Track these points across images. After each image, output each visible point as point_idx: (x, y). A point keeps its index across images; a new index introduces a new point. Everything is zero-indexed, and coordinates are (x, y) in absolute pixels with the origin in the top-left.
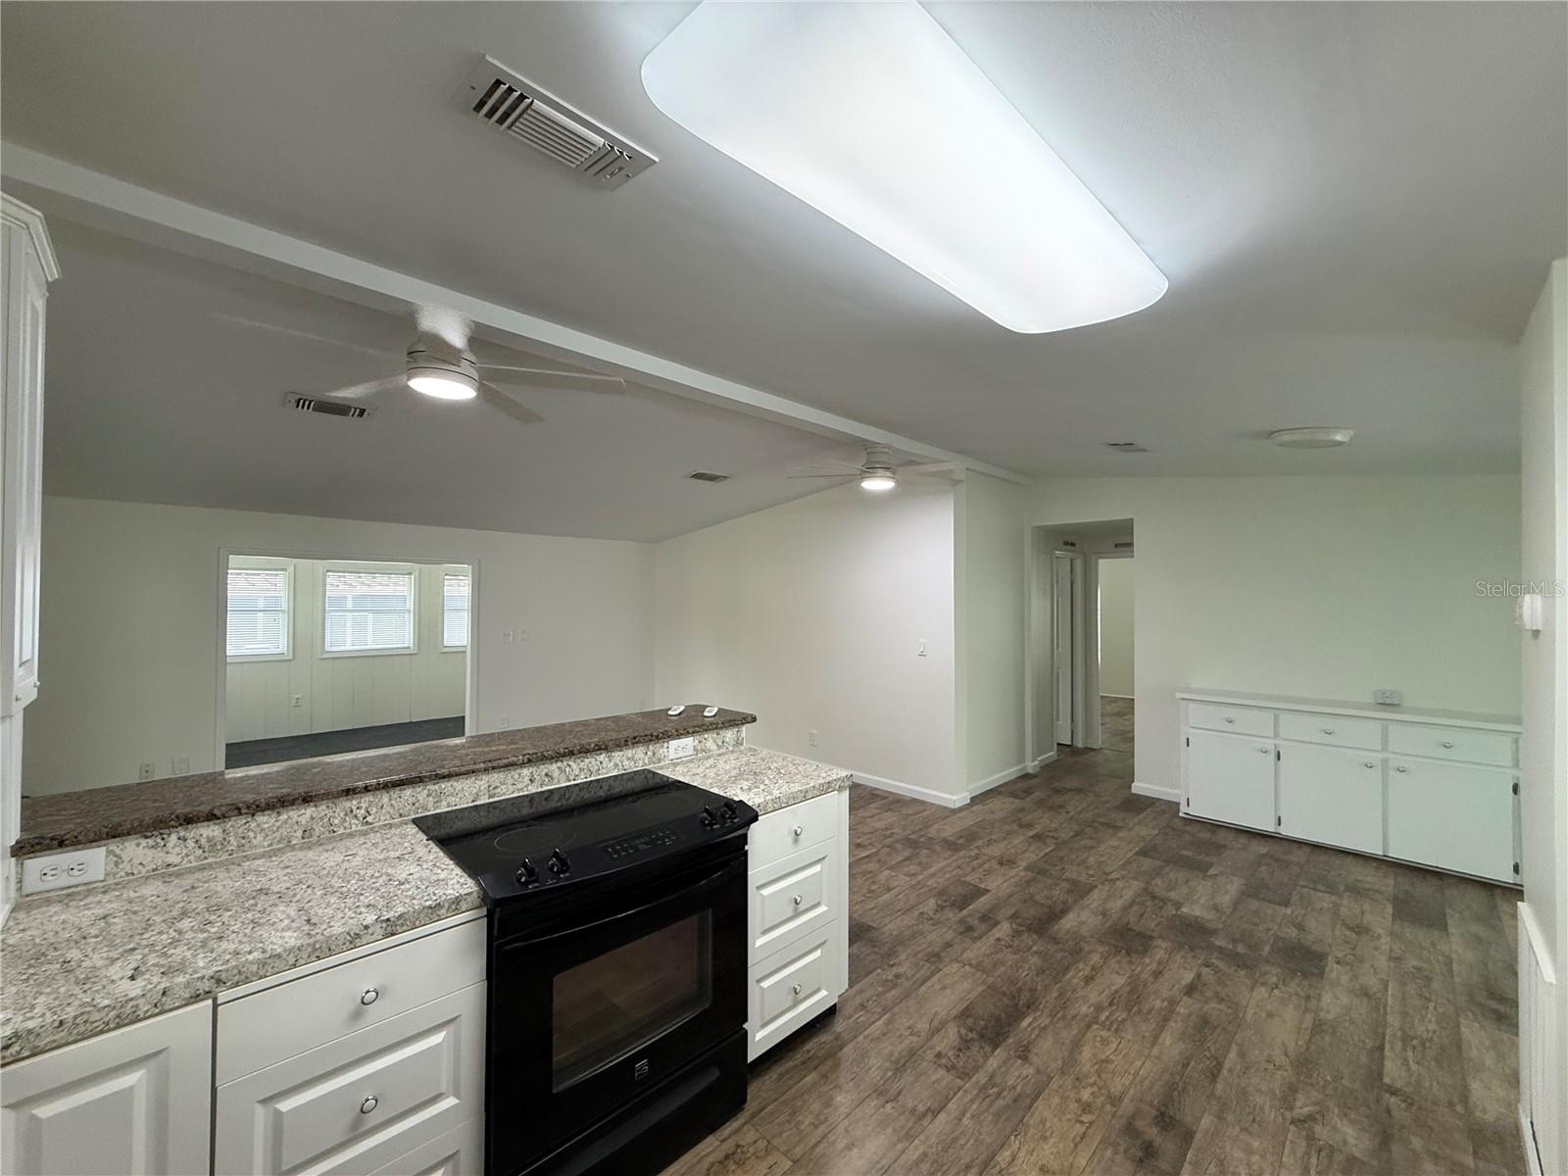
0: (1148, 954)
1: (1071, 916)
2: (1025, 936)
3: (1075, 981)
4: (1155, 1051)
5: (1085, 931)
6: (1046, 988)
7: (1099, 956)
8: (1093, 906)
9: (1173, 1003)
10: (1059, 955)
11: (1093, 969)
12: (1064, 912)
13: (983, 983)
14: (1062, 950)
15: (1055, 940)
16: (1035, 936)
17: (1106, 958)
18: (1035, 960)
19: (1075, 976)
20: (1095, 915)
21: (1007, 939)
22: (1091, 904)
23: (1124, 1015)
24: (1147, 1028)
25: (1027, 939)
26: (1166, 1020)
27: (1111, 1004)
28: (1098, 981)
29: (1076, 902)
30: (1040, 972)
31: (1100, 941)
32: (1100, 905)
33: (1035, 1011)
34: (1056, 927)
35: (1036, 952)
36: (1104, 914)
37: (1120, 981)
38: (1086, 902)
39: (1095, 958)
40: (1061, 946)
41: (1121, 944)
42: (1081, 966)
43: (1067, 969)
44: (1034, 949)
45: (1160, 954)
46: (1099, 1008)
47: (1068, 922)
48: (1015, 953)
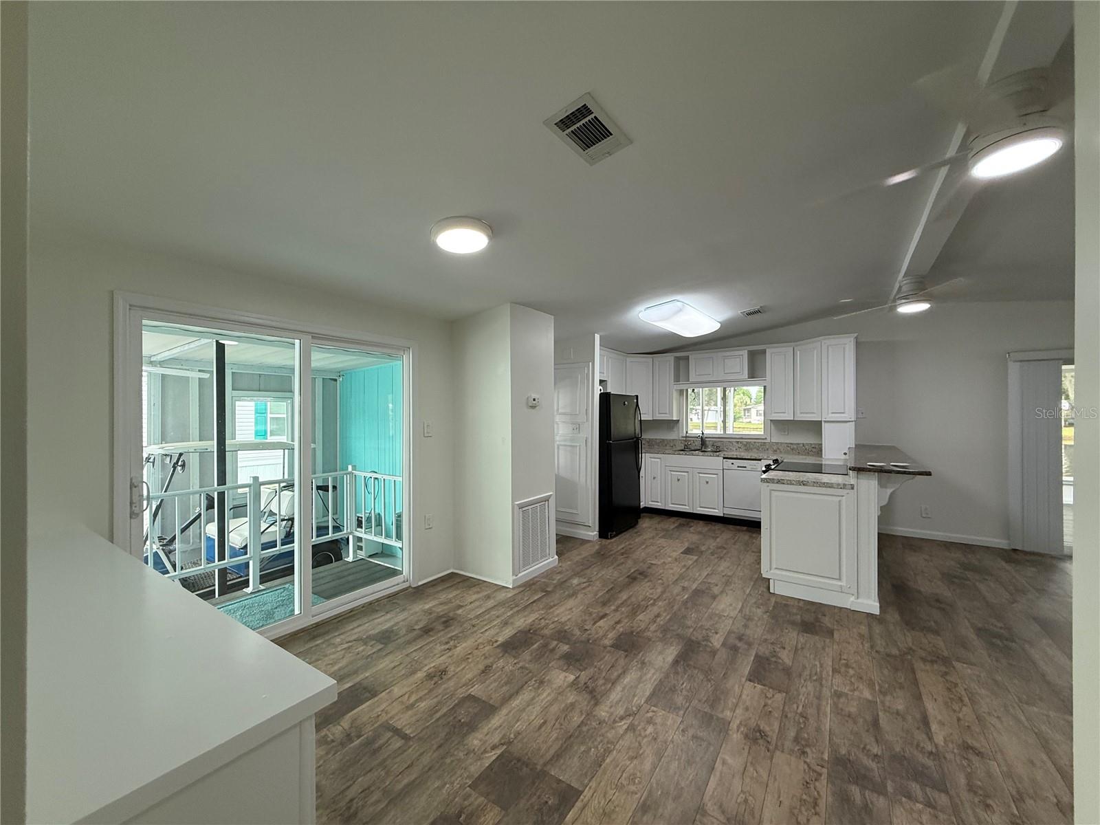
0: (619, 634)
1: (670, 659)
2: (700, 637)
3: (664, 614)
4: (631, 593)
5: (659, 646)
6: (679, 610)
7: (651, 629)
8: (653, 671)
9: (616, 610)
10: (675, 627)
11: (655, 622)
12: (676, 662)
13: (713, 609)
14: (673, 630)
15: (679, 636)
16: (693, 638)
17: (647, 629)
18: (689, 623)
19: (665, 617)
20: (650, 662)
21: (711, 634)
22: (653, 674)
23: (642, 603)
24: (633, 599)
25: (698, 636)
26: (622, 603)
27: (647, 607)
28: (653, 615)
29: (667, 676)
30: (684, 617)
31: (649, 640)
32: (646, 674)
33: (683, 601)
34: (680, 647)
35: (689, 627)
36: (643, 663)
37: (641, 617)
38: (658, 676)
39: (653, 628)
40: (675, 633)
41: (635, 638)
42: (662, 623)
43: (670, 620)
44: (691, 630)
45: (611, 635)
46: (653, 604)
47: (671, 653)
48: (702, 625)
